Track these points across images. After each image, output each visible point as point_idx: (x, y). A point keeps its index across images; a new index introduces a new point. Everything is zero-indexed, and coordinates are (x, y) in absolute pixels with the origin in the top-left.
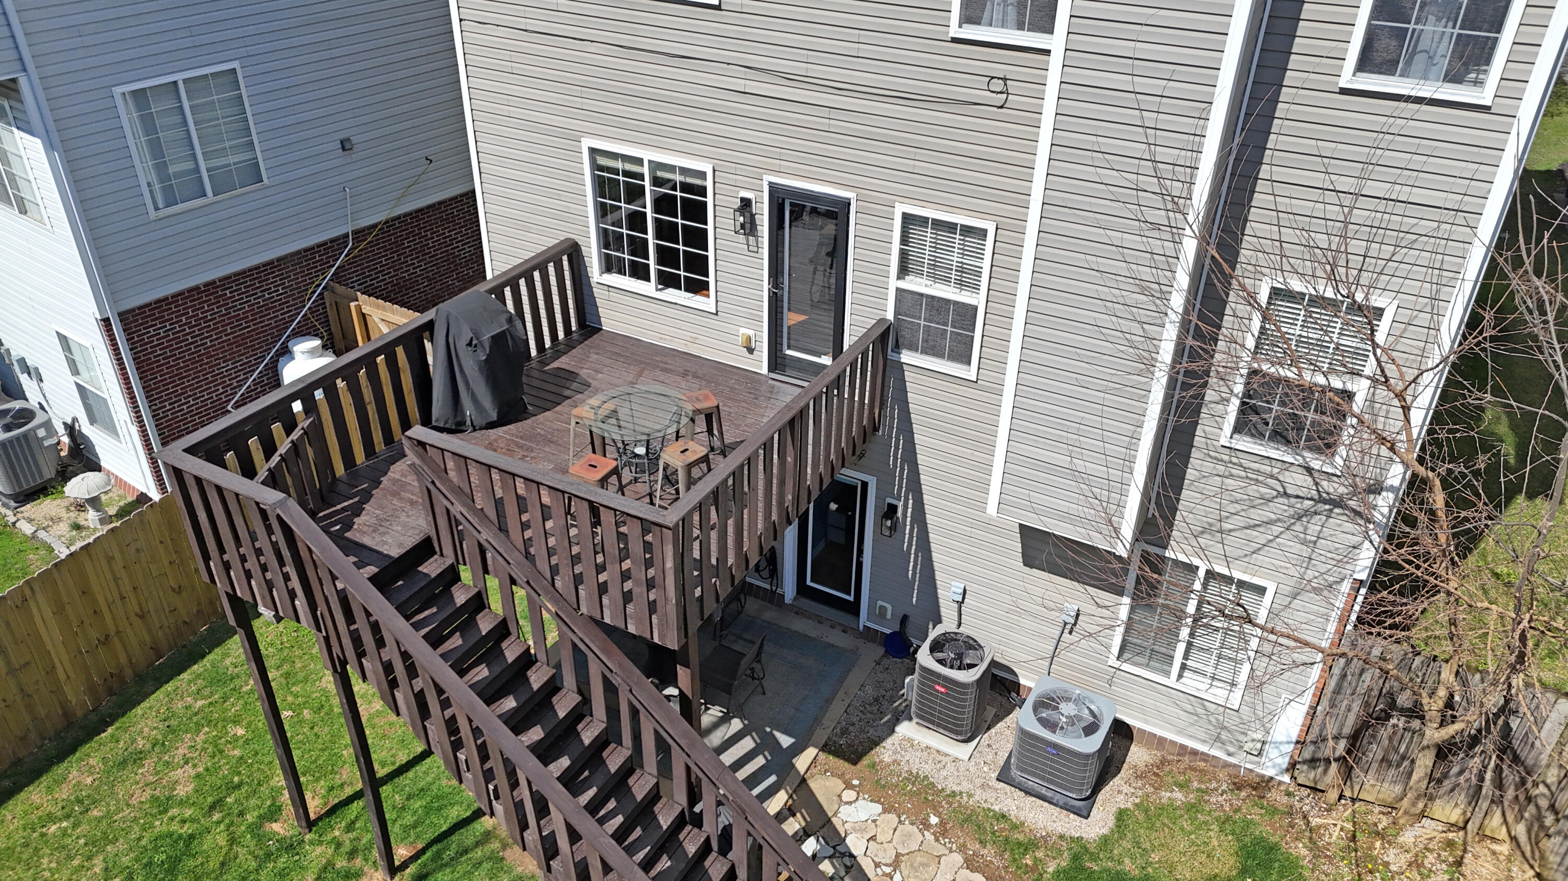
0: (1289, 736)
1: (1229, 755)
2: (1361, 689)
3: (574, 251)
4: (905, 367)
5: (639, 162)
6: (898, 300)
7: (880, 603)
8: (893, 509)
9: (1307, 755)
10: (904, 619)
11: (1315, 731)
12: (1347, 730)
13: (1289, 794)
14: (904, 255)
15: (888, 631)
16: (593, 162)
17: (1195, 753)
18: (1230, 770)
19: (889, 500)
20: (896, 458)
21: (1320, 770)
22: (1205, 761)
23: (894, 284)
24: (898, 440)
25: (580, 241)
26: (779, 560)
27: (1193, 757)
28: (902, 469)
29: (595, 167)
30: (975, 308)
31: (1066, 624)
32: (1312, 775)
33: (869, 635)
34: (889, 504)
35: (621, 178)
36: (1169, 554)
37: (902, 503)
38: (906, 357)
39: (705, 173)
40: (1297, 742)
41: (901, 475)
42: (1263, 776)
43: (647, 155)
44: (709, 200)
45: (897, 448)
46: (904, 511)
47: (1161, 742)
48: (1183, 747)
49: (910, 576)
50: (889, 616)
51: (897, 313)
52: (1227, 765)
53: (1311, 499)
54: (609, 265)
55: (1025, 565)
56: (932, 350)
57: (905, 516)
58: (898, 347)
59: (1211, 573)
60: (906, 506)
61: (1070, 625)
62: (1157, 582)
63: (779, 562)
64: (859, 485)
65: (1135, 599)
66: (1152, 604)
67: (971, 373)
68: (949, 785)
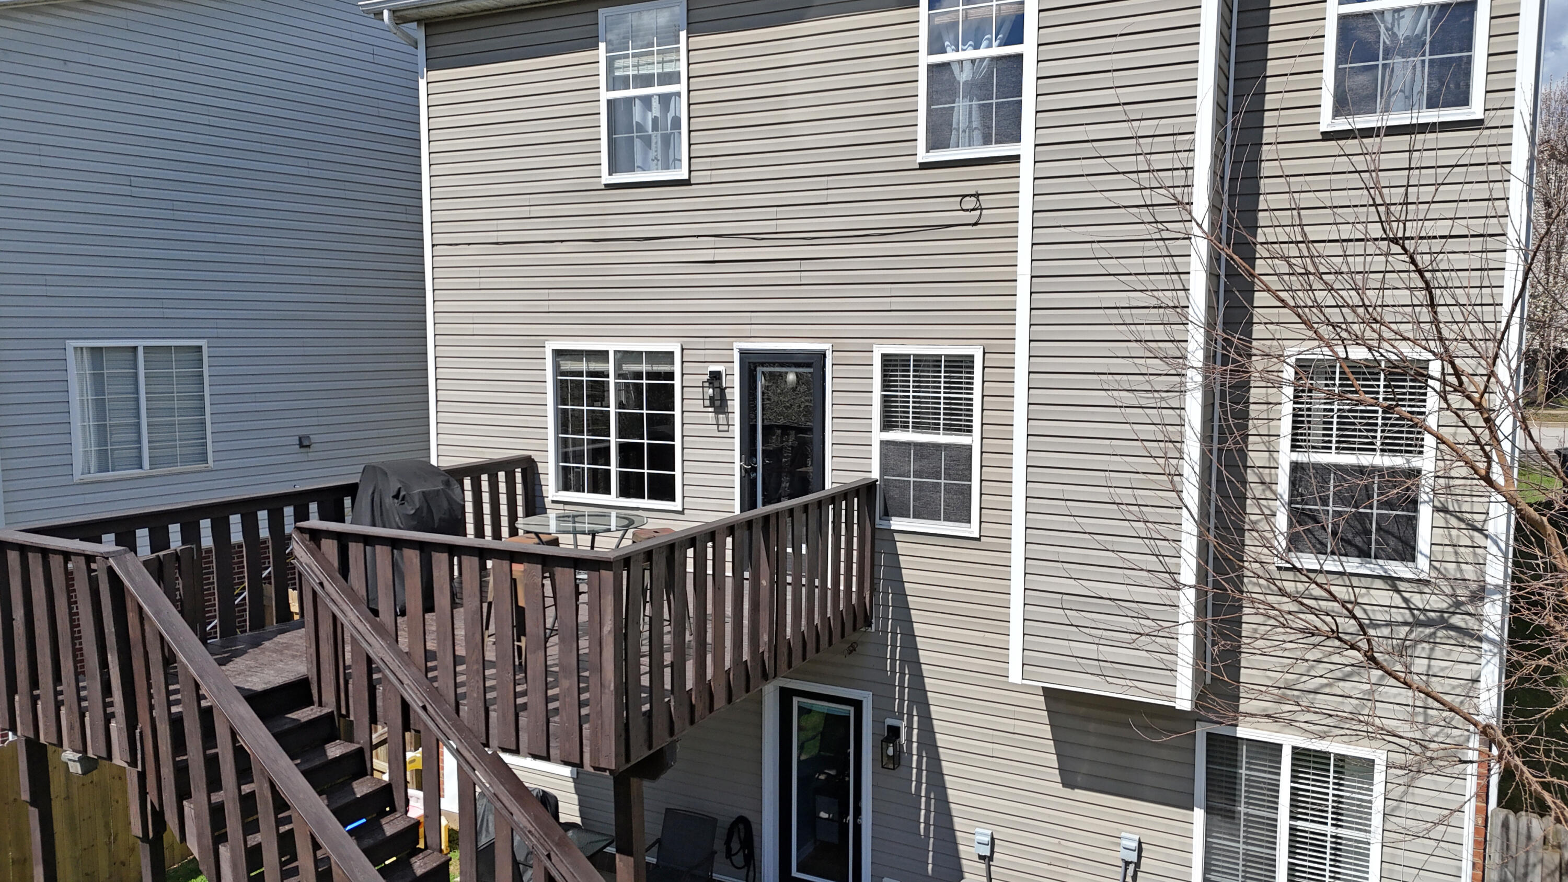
3: (529, 467)
4: (897, 537)
5: (602, 355)
6: (883, 456)
7: (886, 880)
8: (894, 732)
14: (886, 402)
16: (556, 366)
19: (890, 721)
20: (893, 659)
23: (878, 436)
24: (894, 634)
25: (536, 456)
26: (756, 839)
28: (902, 674)
29: (558, 371)
30: (969, 448)
31: (1127, 863)
34: (889, 727)
35: (585, 379)
36: (1243, 732)
37: (904, 723)
38: (897, 523)
39: (671, 354)
41: (902, 697)
43: (612, 346)
44: (677, 382)
45: (894, 646)
46: (910, 736)
49: (922, 832)
51: (884, 470)
53: (1405, 623)
54: (568, 481)
55: (1065, 784)
56: (926, 512)
57: (909, 741)
58: (887, 514)
59: (1299, 754)
60: (910, 728)
61: (1131, 868)
62: (1233, 778)
63: (756, 844)
64: (852, 709)
65: (1209, 810)
66: (1231, 815)
67: (972, 530)
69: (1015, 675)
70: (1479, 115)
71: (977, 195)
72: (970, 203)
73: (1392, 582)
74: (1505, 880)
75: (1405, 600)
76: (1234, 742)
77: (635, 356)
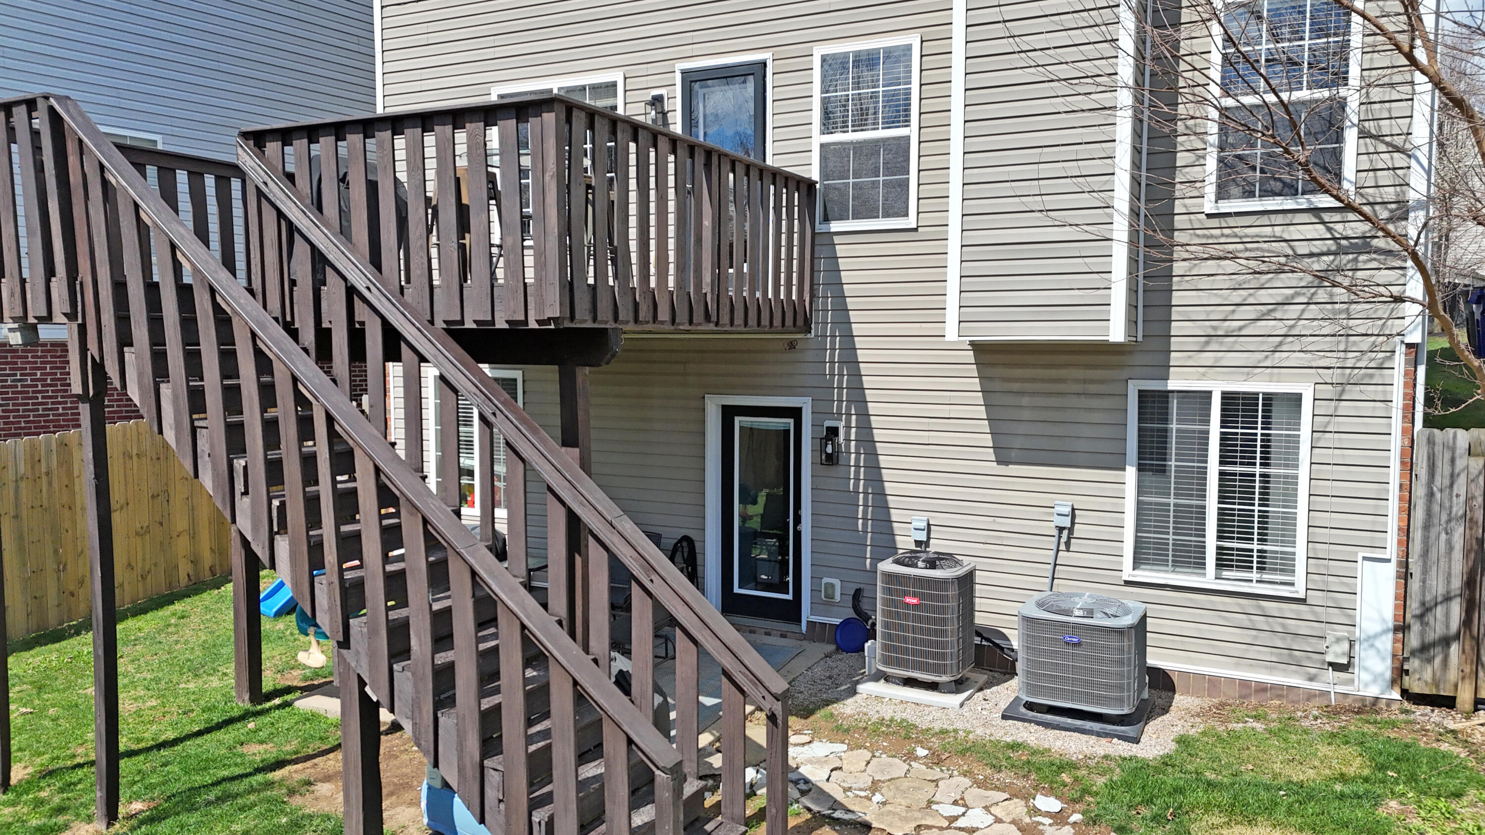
0: (1384, 621)
1: (1311, 679)
2: (1458, 509)
4: (836, 239)
6: (824, 159)
7: (825, 580)
8: (833, 432)
9: (1414, 641)
10: (857, 595)
11: (1414, 606)
12: (1457, 584)
13: (1407, 712)
14: (826, 103)
15: (837, 621)
17: (1262, 688)
18: (1317, 702)
19: (829, 423)
20: (832, 362)
21: (1438, 661)
22: (1280, 697)
23: (818, 139)
24: (833, 337)
26: (699, 552)
27: (1262, 696)
30: (907, 139)
31: (1061, 529)
32: (1428, 675)
33: (817, 631)
34: (827, 428)
36: (1173, 384)
37: (843, 423)
38: (836, 226)
39: (615, 85)
40: (1396, 629)
41: (840, 399)
42: (1363, 699)
45: (833, 349)
46: (848, 436)
47: (1213, 682)
48: (1244, 683)
49: (860, 528)
50: (838, 597)
51: (822, 172)
52: (1311, 695)
53: (1328, 252)
55: (999, 462)
56: (866, 211)
57: (848, 440)
58: (826, 219)
59: (1228, 399)
60: (848, 427)
61: (1065, 533)
62: (1164, 434)
63: (699, 562)
64: (791, 421)
65: (1141, 469)
66: (1162, 470)
67: (911, 222)
68: (937, 726)
69: (951, 332)
73: (1318, 214)
74: (1431, 495)
75: (1329, 230)
76: (1164, 396)
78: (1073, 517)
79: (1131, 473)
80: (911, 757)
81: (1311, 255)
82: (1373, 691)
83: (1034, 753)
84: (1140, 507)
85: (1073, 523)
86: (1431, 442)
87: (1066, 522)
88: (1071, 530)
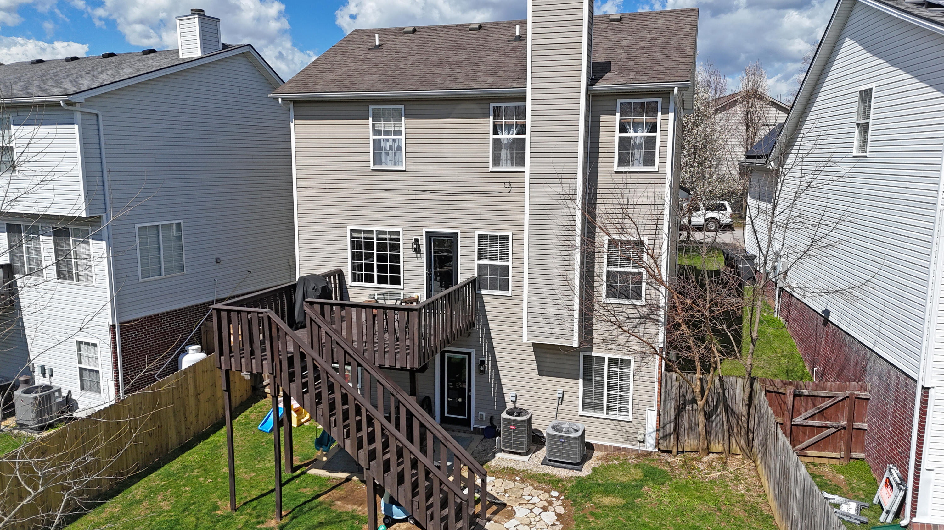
0: (653, 428)
1: (634, 445)
2: (673, 396)
3: (340, 274)
4: (483, 296)
5: (371, 232)
6: (479, 269)
7: (480, 413)
8: (483, 362)
9: (661, 435)
10: (492, 418)
11: (661, 424)
12: (673, 418)
13: (659, 455)
14: (479, 250)
15: (484, 427)
16: (351, 235)
17: (620, 449)
18: (635, 453)
19: (481, 359)
20: (482, 338)
21: (668, 440)
22: (624, 451)
23: (477, 262)
24: (483, 329)
25: (343, 269)
26: (432, 404)
27: (619, 451)
28: (485, 342)
29: (352, 237)
30: (508, 266)
31: (559, 398)
32: (665, 445)
33: (477, 431)
34: (481, 361)
35: (363, 240)
36: (594, 354)
37: (486, 359)
38: (483, 292)
39: (399, 232)
40: (657, 431)
41: (485, 351)
42: (648, 451)
43: (375, 229)
44: (401, 242)
45: (482, 333)
46: (488, 363)
47: (605, 447)
48: (615, 447)
49: (492, 396)
50: (484, 419)
51: (478, 275)
52: (633, 451)
53: (638, 318)
54: (356, 278)
55: (540, 375)
56: (493, 287)
57: (488, 365)
58: (480, 288)
59: (610, 359)
60: (488, 361)
61: (561, 399)
62: (591, 369)
63: (432, 405)
64: (467, 356)
65: (584, 379)
66: (591, 380)
67: (509, 293)
68: (522, 469)
69: (525, 340)
70: (657, 170)
71: (510, 183)
72: (507, 185)
73: (635, 306)
74: (666, 392)
75: (638, 311)
76: (591, 357)
77: (385, 232)
78: (563, 394)
79: (581, 381)
80: (515, 480)
81: (633, 318)
82: (651, 449)
83: (552, 476)
84: (584, 391)
85: (563, 396)
86: (666, 376)
87: (561, 396)
88: (562, 398)
